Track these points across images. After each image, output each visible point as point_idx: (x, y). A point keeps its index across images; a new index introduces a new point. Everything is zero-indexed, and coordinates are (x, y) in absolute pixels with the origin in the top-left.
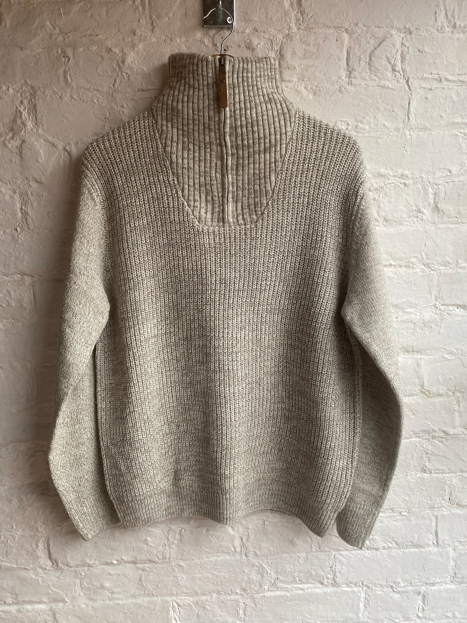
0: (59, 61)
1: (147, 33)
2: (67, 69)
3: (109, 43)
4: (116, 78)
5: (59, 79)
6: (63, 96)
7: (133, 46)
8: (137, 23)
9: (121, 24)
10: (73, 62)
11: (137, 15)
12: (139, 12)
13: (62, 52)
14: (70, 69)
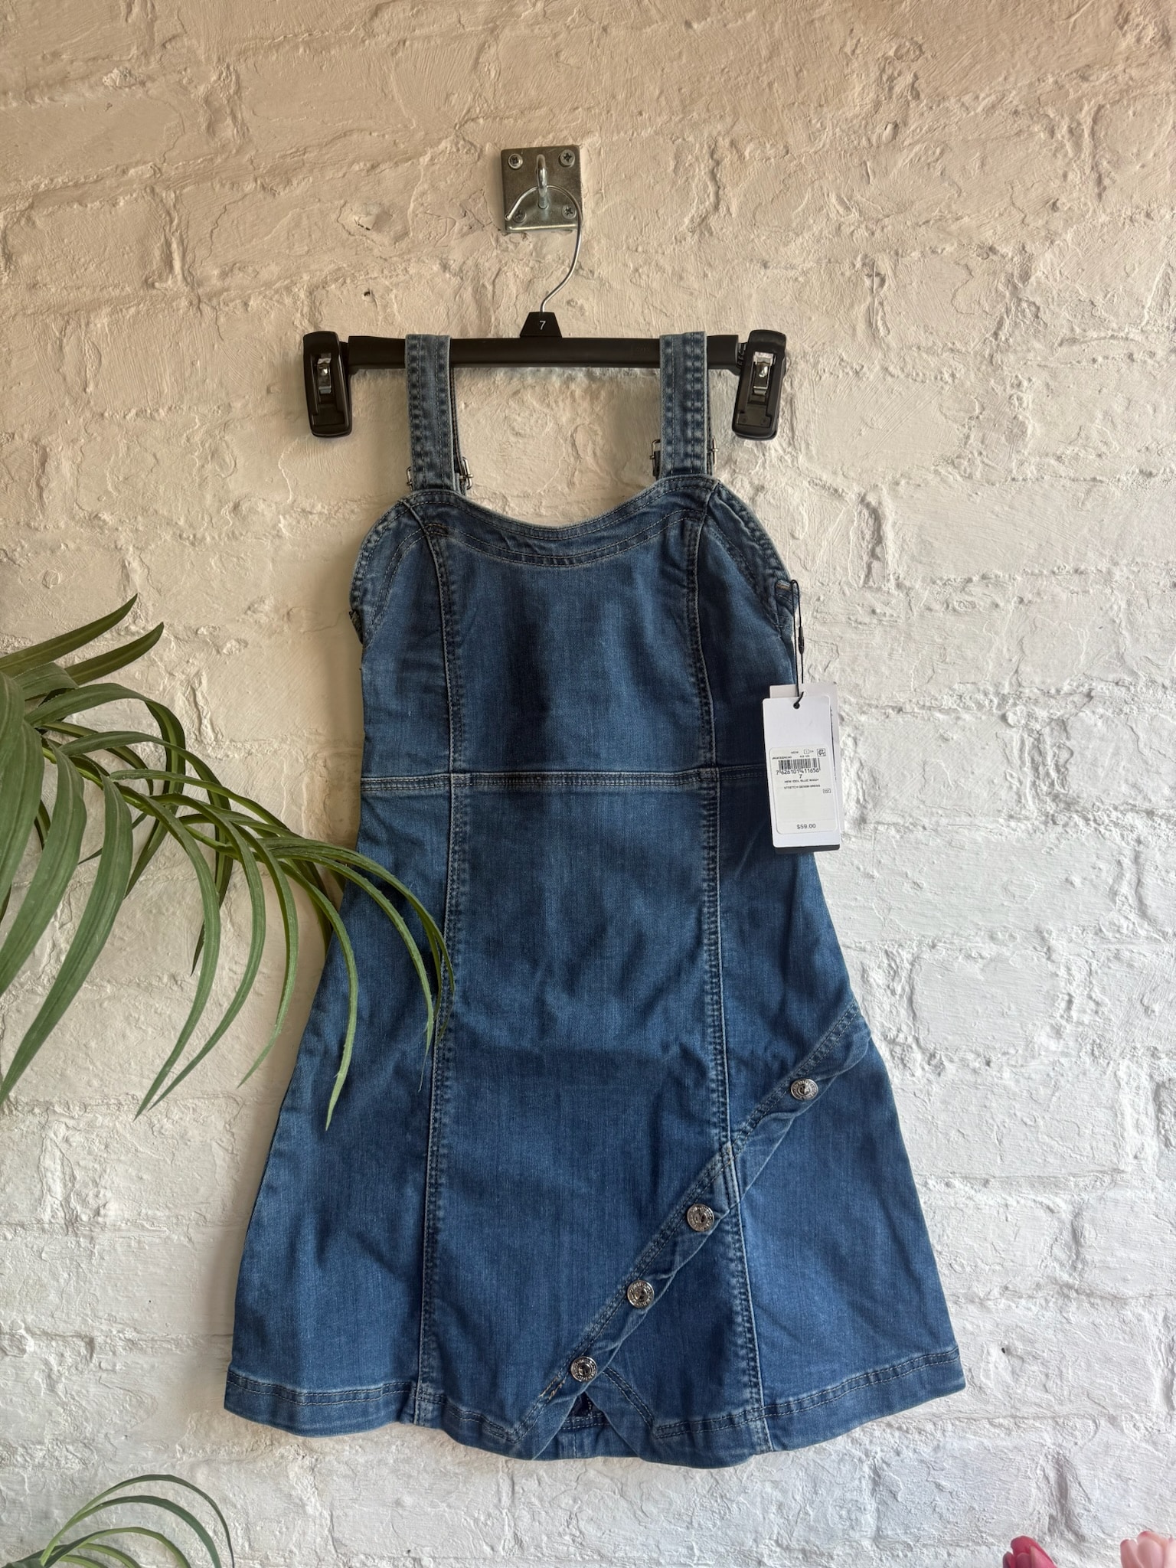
0: (855, 285)
1: (1085, 204)
2: (876, 302)
3: (988, 236)
4: (1002, 318)
5: (854, 329)
6: (865, 369)
7: (1051, 239)
8: (1058, 182)
9: (1018, 188)
10: (893, 286)
11: (1060, 162)
12: (1066, 155)
13: (864, 264)
14: (885, 303)
